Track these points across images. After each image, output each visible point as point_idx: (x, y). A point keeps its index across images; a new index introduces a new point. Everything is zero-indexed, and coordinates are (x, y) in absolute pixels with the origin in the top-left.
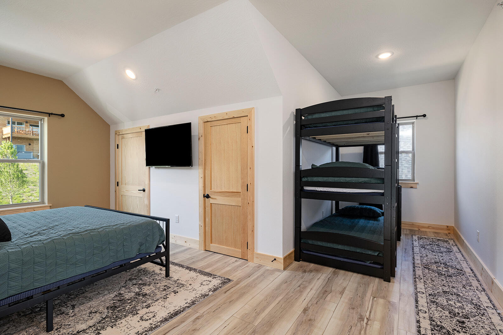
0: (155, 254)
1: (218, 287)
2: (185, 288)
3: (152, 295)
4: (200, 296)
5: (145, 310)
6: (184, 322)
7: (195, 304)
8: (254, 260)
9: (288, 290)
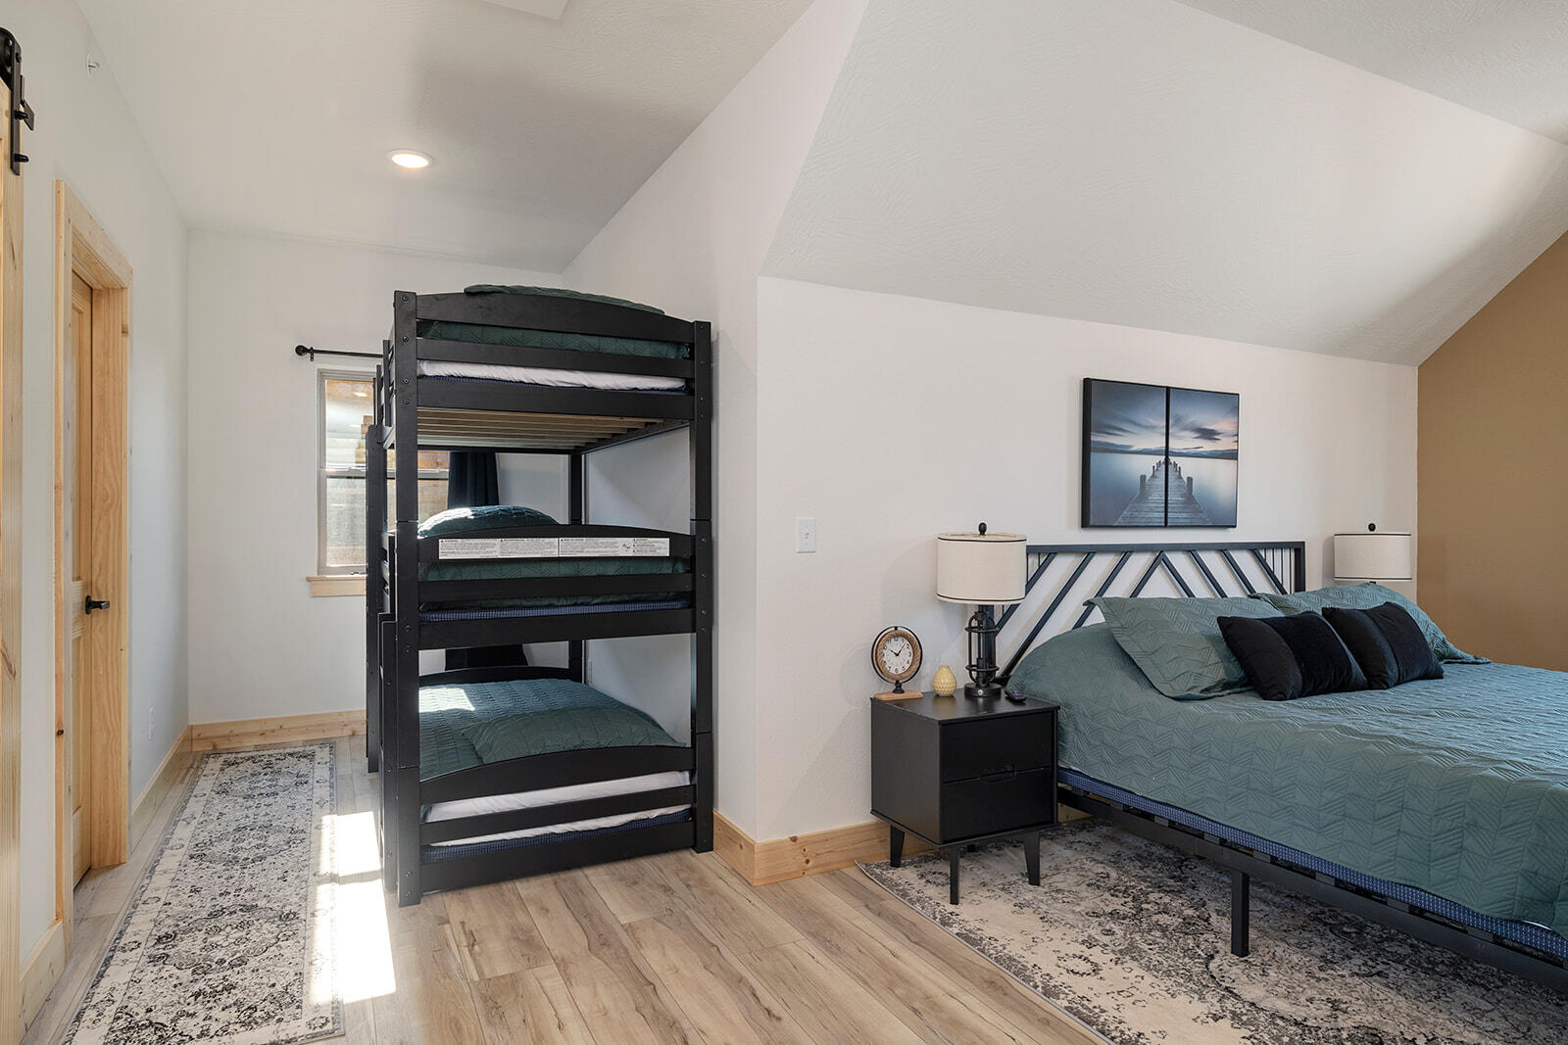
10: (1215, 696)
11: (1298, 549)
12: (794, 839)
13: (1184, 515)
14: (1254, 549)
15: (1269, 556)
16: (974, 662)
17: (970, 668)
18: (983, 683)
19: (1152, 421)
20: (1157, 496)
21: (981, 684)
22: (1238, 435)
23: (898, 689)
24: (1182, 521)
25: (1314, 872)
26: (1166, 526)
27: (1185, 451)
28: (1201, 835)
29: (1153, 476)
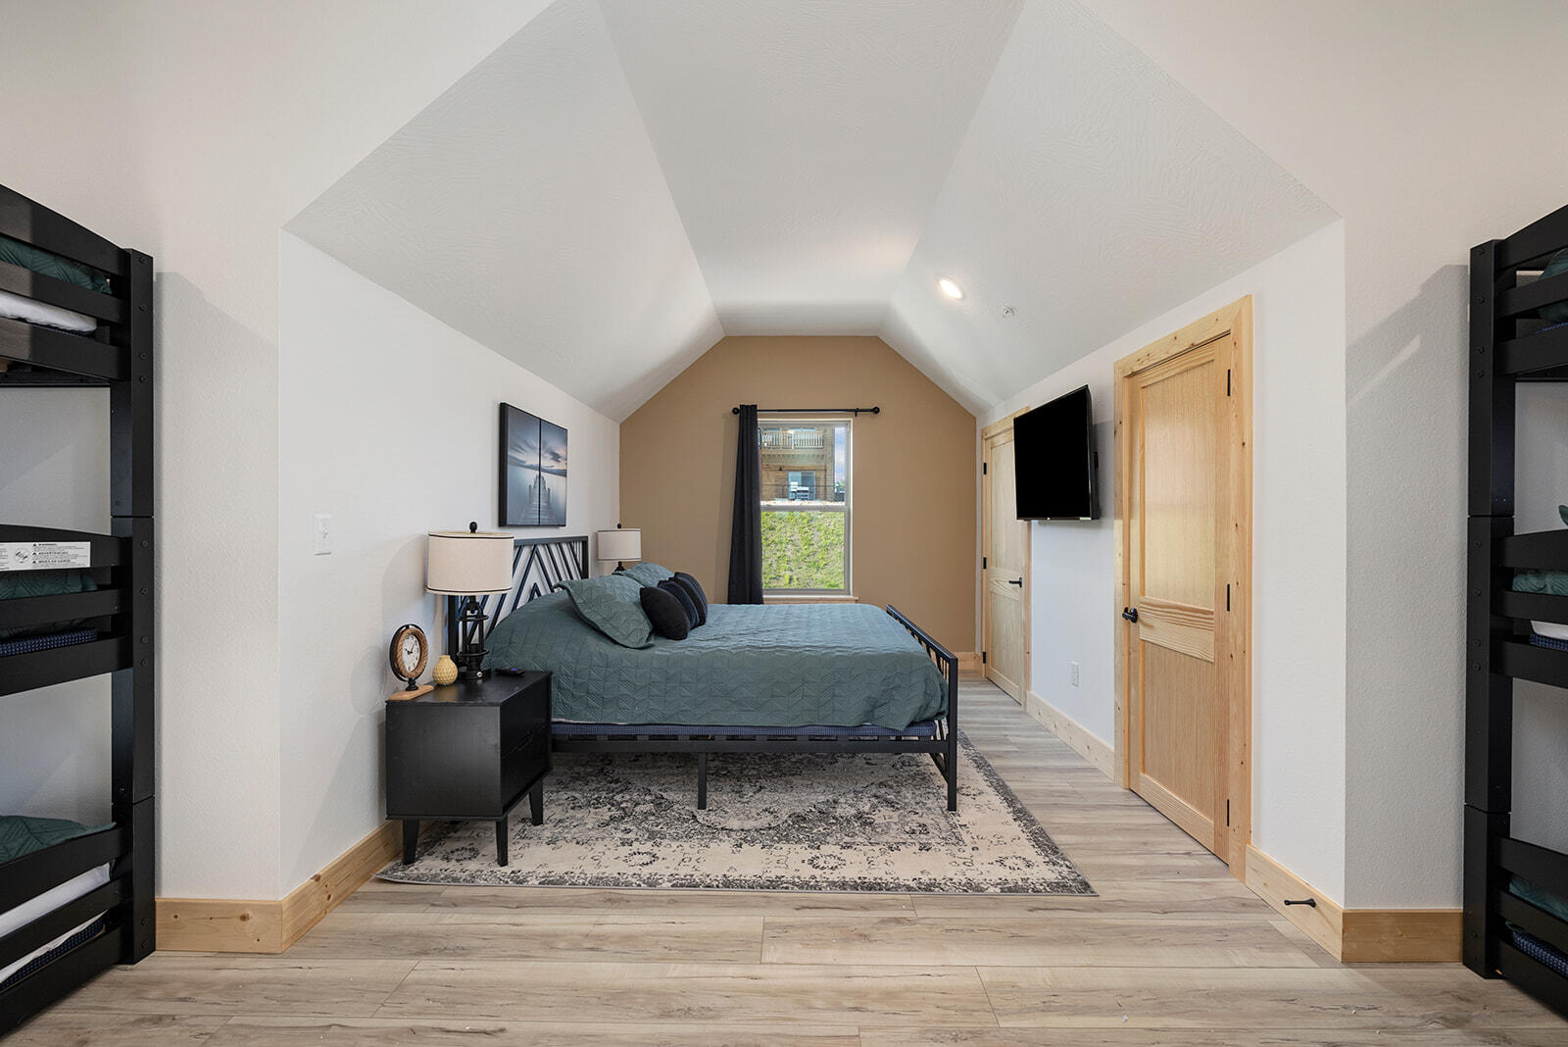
0: (917, 738)
1: (1032, 886)
2: (955, 849)
3: (879, 830)
4: (964, 881)
5: (836, 850)
6: (866, 909)
7: (930, 890)
8: (1247, 876)
9: (1261, 1024)
10: (652, 644)
11: (585, 542)
12: (317, 878)
13: (546, 517)
14: (571, 541)
15: (576, 548)
18: (477, 666)
19: (534, 445)
20: (536, 502)
21: (475, 668)
22: (567, 459)
23: (412, 686)
24: (544, 522)
25: (755, 736)
26: (538, 526)
27: (547, 469)
28: (675, 738)
29: (534, 485)
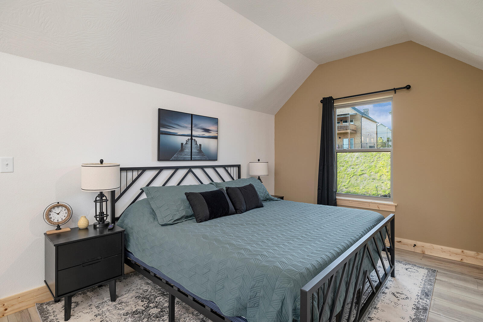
10: (178, 223)
11: (239, 167)
13: (198, 156)
14: (224, 167)
15: (229, 169)
16: (98, 214)
17: (96, 217)
18: (101, 222)
19: (186, 125)
20: (188, 150)
21: (100, 222)
22: (218, 131)
23: (59, 228)
24: (197, 158)
26: (191, 160)
27: (198, 136)
29: (186, 143)
